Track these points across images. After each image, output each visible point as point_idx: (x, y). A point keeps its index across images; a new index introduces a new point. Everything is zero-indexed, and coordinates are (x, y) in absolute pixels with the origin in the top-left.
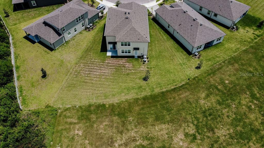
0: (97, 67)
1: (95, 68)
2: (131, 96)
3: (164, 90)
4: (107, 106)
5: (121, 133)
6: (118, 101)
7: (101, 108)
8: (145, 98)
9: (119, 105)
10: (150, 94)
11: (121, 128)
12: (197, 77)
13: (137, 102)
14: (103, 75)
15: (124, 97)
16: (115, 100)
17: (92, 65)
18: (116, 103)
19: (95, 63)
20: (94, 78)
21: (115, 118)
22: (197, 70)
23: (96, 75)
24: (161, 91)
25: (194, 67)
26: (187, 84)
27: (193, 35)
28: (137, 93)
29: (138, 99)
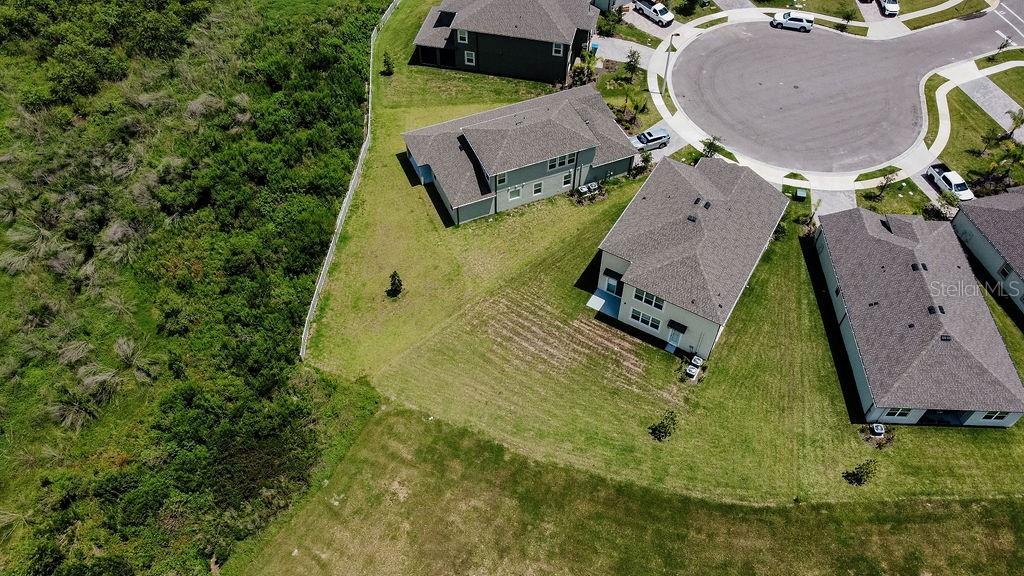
0: (541, 327)
1: (533, 328)
2: (590, 462)
3: (696, 495)
4: (507, 457)
5: (503, 552)
6: (544, 460)
7: (489, 453)
8: (623, 491)
9: (541, 469)
10: (645, 483)
11: (508, 539)
12: (829, 506)
13: (595, 489)
14: (545, 361)
15: (564, 456)
16: (537, 452)
17: (531, 317)
18: (536, 462)
19: (540, 313)
20: (517, 357)
21: (509, 503)
22: (845, 483)
23: (525, 351)
24: (685, 492)
25: (841, 469)
26: (782, 511)
27: (898, 362)
28: (608, 463)
29: (603, 480)
